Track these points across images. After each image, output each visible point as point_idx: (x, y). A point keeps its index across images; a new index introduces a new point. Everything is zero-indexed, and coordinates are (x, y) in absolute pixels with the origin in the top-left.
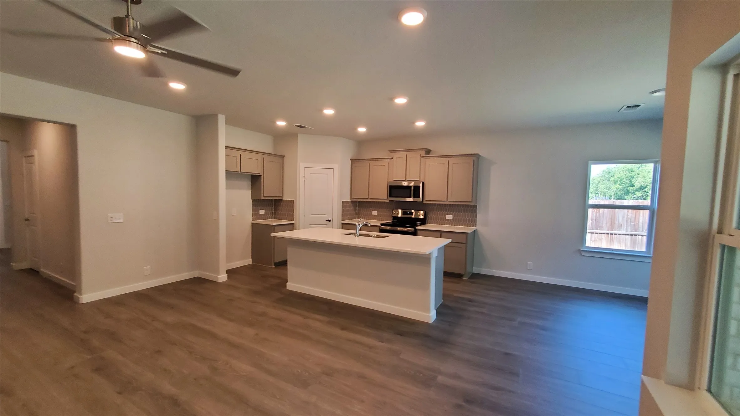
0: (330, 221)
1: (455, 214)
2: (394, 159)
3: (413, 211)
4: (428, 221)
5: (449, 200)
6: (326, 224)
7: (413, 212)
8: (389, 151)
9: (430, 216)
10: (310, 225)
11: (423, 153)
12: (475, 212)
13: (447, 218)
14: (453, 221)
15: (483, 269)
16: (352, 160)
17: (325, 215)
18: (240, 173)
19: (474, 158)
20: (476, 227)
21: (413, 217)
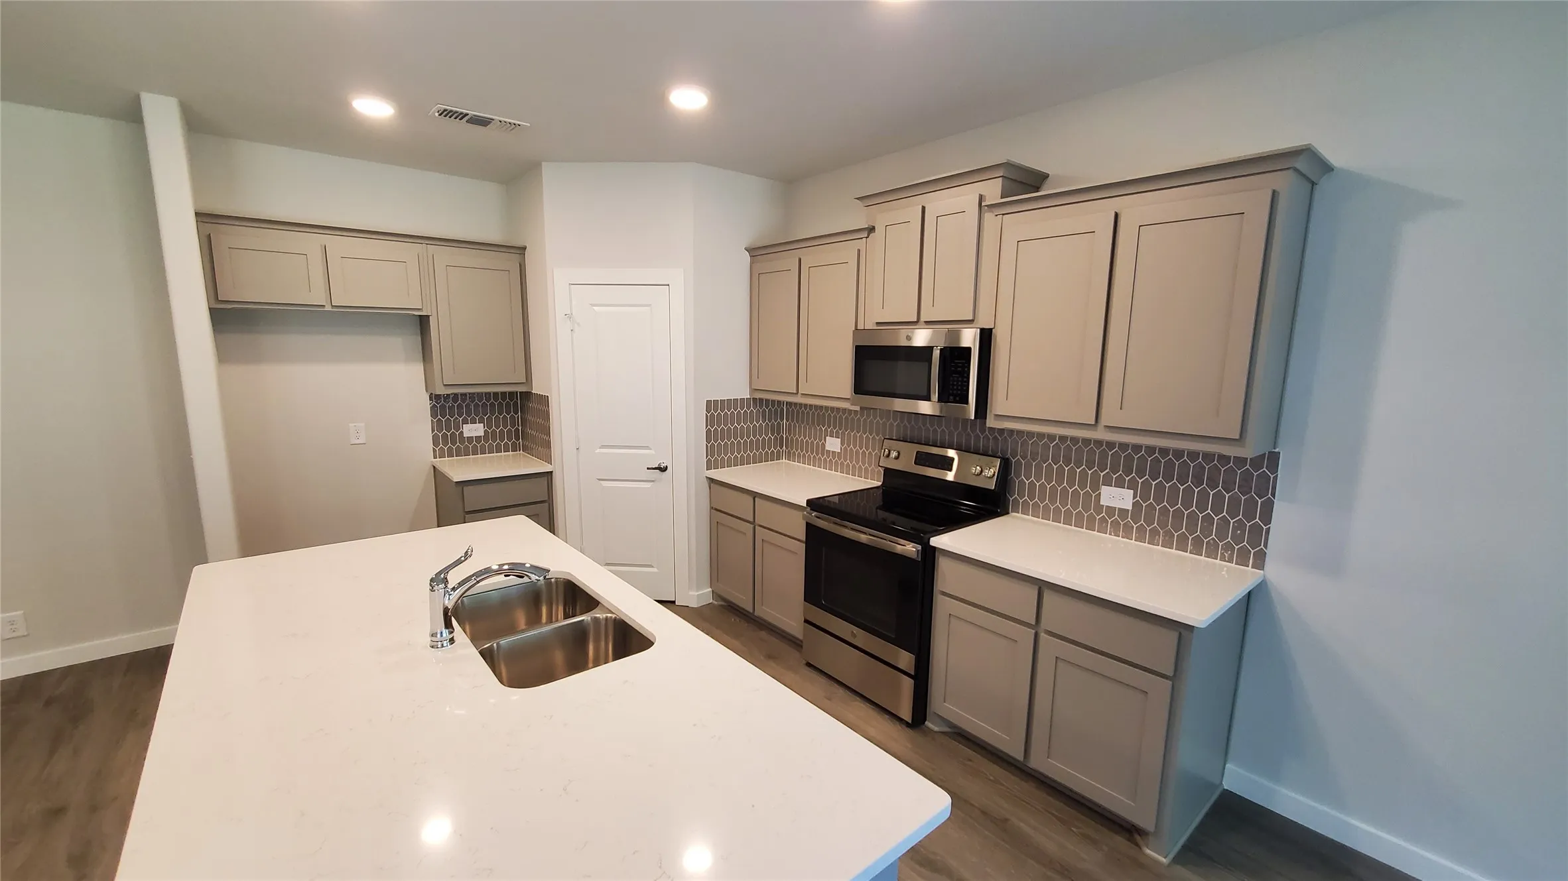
0: (664, 469)
1: (1146, 485)
2: (879, 230)
3: (951, 453)
4: (1016, 502)
5: (1105, 420)
6: (653, 481)
7: (953, 459)
8: (857, 199)
9: (1023, 479)
10: (599, 480)
11: (992, 189)
12: (1267, 488)
13: (1104, 501)
14: (1136, 519)
15: (1284, 791)
16: (755, 252)
17: (647, 448)
18: (328, 308)
19: (1283, 181)
20: (1261, 567)
21: (950, 476)
